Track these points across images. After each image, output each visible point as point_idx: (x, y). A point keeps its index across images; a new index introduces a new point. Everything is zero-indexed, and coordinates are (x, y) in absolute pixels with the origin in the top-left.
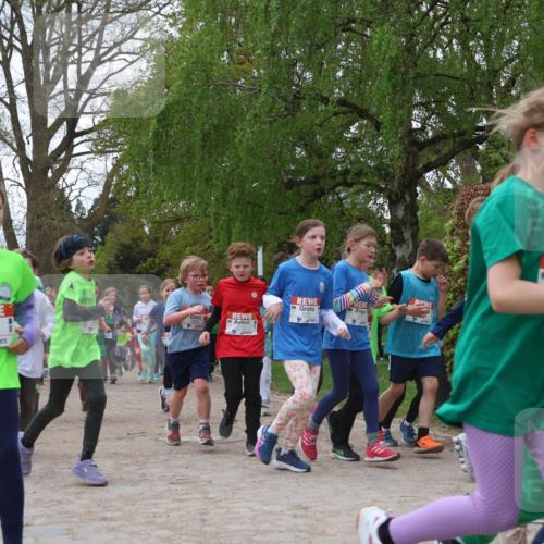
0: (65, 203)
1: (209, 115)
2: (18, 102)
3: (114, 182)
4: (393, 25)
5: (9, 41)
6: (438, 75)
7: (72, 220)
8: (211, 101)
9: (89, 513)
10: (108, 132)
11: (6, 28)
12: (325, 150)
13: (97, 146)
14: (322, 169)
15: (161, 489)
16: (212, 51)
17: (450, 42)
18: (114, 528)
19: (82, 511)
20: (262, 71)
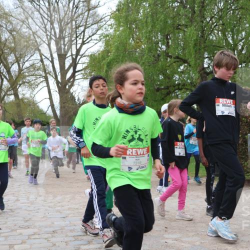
0: (73, 98)
2: (54, 60)
4: (195, 27)
5: (50, 36)
6: (214, 46)
7: (76, 104)
10: (88, 71)
11: (49, 31)
12: (171, 76)
13: (84, 76)
14: (170, 84)
16: (126, 38)
17: (218, 33)
20: (145, 46)
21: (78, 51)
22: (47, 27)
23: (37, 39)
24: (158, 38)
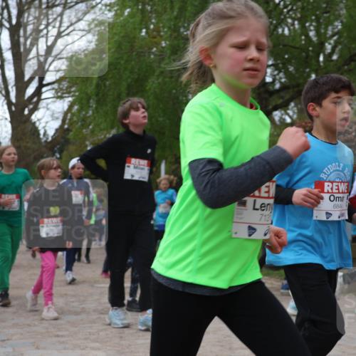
0: (36, 131)
3: (68, 118)
5: (1, 22)
7: (40, 143)
8: (133, 63)
9: (47, 332)
15: (95, 317)
16: (134, 29)
17: (293, 23)
18: (63, 342)
20: (168, 43)
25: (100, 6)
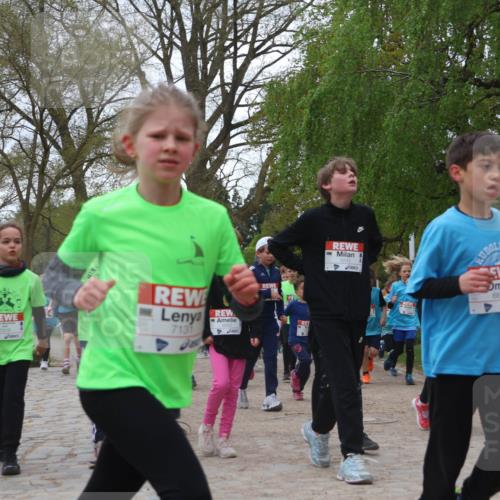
0: (223, 194)
1: (360, 103)
3: (269, 172)
5: (170, 38)
7: (230, 210)
8: (362, 89)
9: (251, 489)
11: (166, 27)
13: (252, 137)
16: (362, 39)
19: (246, 487)
20: (412, 56)
21: (239, 73)
22: (163, 15)
23: (136, 46)
24: (445, 36)
25: (310, 8)
